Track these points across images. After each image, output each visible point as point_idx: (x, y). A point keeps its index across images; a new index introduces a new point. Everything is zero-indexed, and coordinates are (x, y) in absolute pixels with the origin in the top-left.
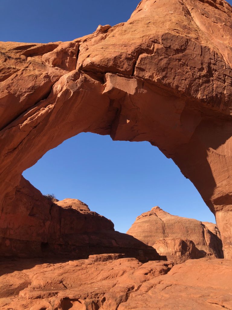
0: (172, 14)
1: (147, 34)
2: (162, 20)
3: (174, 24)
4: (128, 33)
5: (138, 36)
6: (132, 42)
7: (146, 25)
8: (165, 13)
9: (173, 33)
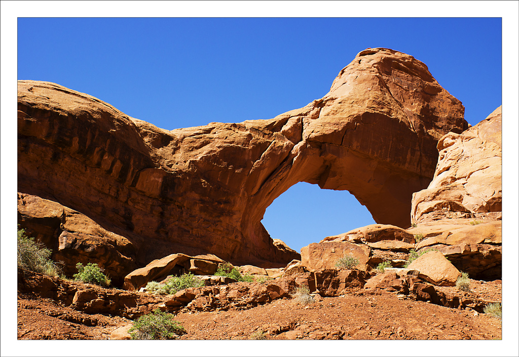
0: (370, 91)
1: (352, 114)
2: (362, 98)
3: (371, 102)
4: (338, 113)
5: (346, 116)
6: (342, 121)
7: (351, 105)
8: (365, 90)
9: (370, 111)
